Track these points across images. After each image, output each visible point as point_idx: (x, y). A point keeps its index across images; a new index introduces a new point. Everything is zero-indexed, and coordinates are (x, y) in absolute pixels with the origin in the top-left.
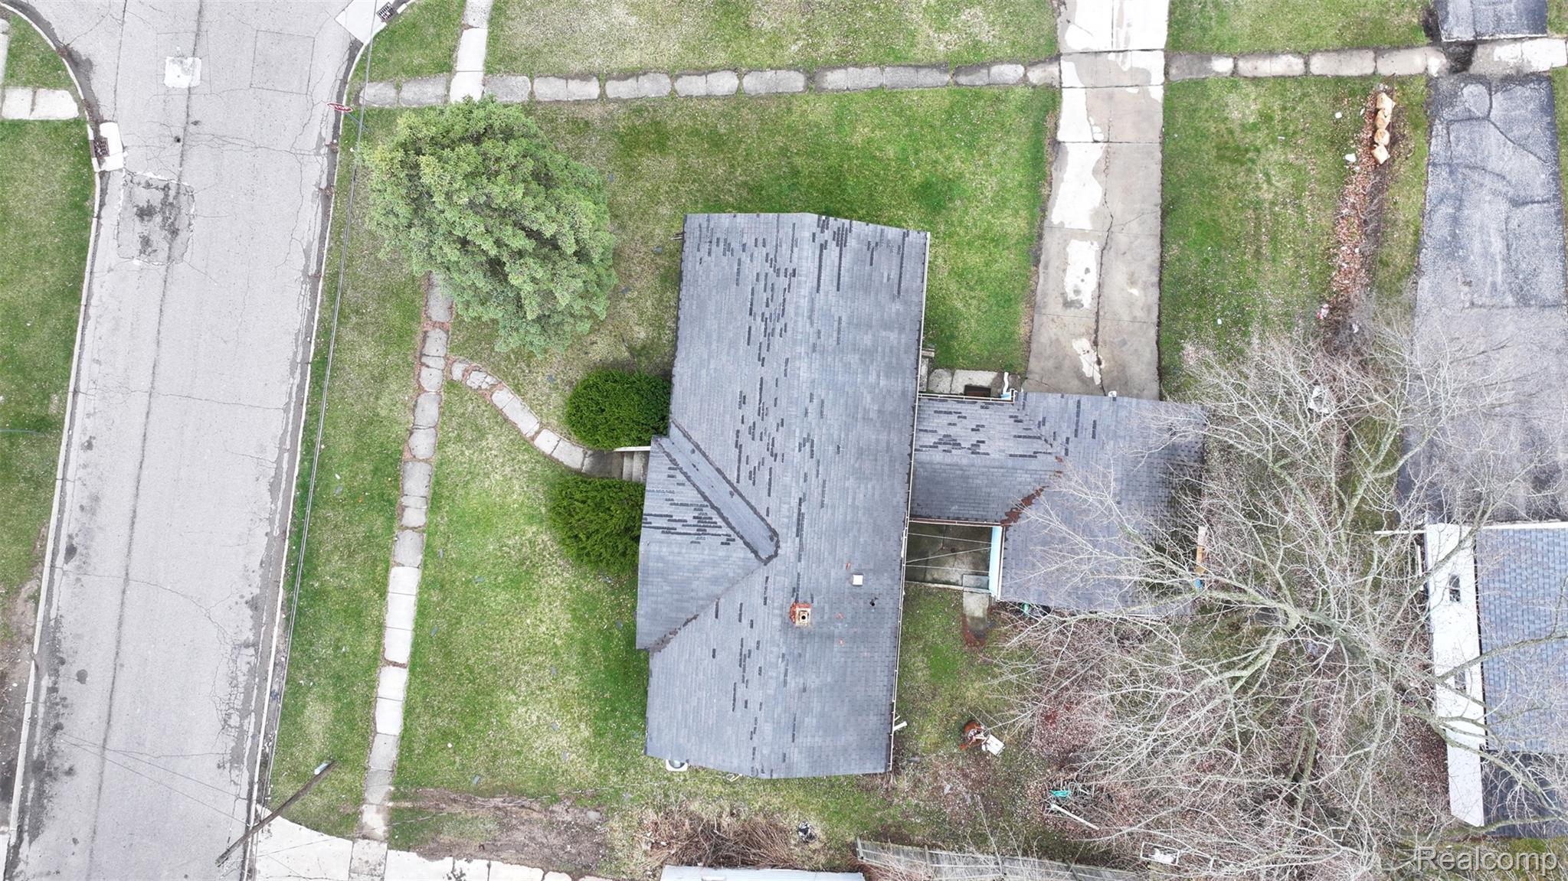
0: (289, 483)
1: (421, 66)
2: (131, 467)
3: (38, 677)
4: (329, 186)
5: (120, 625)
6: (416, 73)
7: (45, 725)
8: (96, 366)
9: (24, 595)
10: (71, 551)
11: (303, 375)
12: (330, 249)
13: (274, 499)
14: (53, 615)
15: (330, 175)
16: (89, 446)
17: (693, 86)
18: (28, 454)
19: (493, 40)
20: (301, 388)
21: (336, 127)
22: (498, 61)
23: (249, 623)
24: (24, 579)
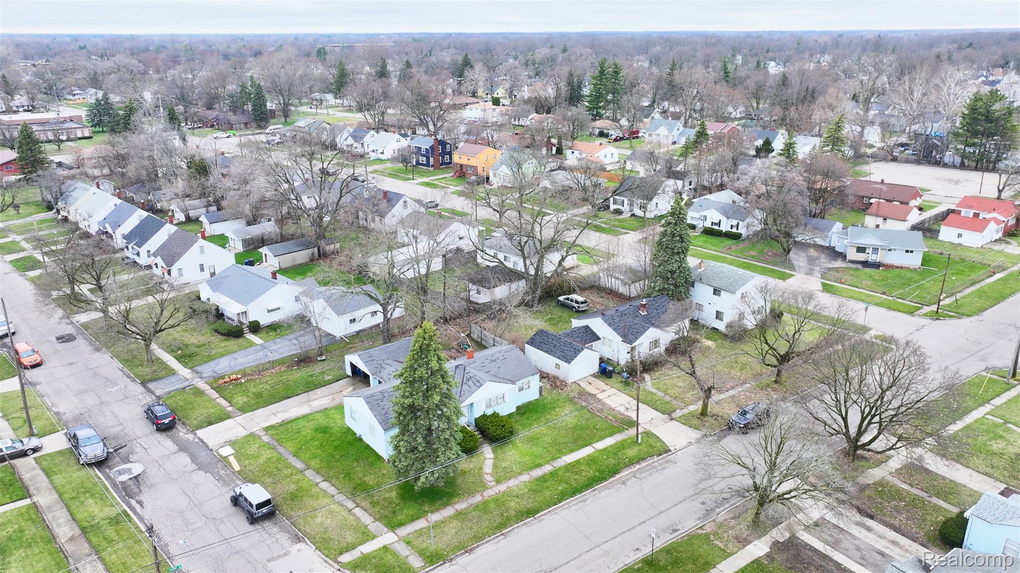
0: (577, 499)
1: (392, 555)
2: (628, 534)
3: (720, 512)
4: (466, 552)
5: (676, 505)
6: (395, 554)
7: (728, 502)
8: (611, 566)
9: (704, 532)
10: (675, 531)
11: (541, 516)
12: (489, 537)
13: (588, 499)
14: (699, 522)
15: (461, 554)
16: (637, 549)
17: (332, 490)
18: (663, 560)
19: (360, 544)
20: (545, 514)
21: (441, 565)
22: (367, 536)
23: (630, 481)
24: (700, 535)
